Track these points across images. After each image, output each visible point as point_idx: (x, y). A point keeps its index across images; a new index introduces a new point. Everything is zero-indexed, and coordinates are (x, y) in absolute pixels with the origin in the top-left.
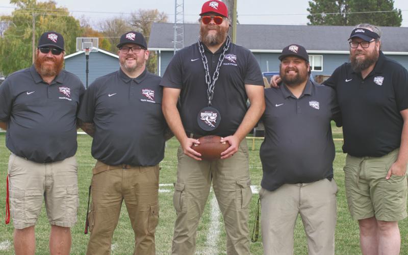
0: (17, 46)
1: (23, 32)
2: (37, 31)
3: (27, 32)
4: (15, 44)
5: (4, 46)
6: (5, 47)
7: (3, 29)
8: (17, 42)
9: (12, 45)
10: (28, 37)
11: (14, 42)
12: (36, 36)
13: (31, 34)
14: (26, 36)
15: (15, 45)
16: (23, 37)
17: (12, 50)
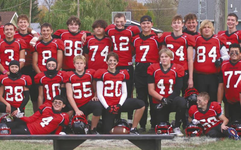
0: (64, 19)
1: (69, 7)
2: (82, 5)
3: (73, 6)
4: (61, 17)
5: (51, 20)
6: (53, 21)
7: (52, 3)
8: (63, 16)
9: (58, 18)
10: (73, 11)
11: (61, 16)
12: (81, 10)
13: (76, 8)
14: (72, 10)
15: (62, 19)
16: (69, 11)
17: (59, 23)
